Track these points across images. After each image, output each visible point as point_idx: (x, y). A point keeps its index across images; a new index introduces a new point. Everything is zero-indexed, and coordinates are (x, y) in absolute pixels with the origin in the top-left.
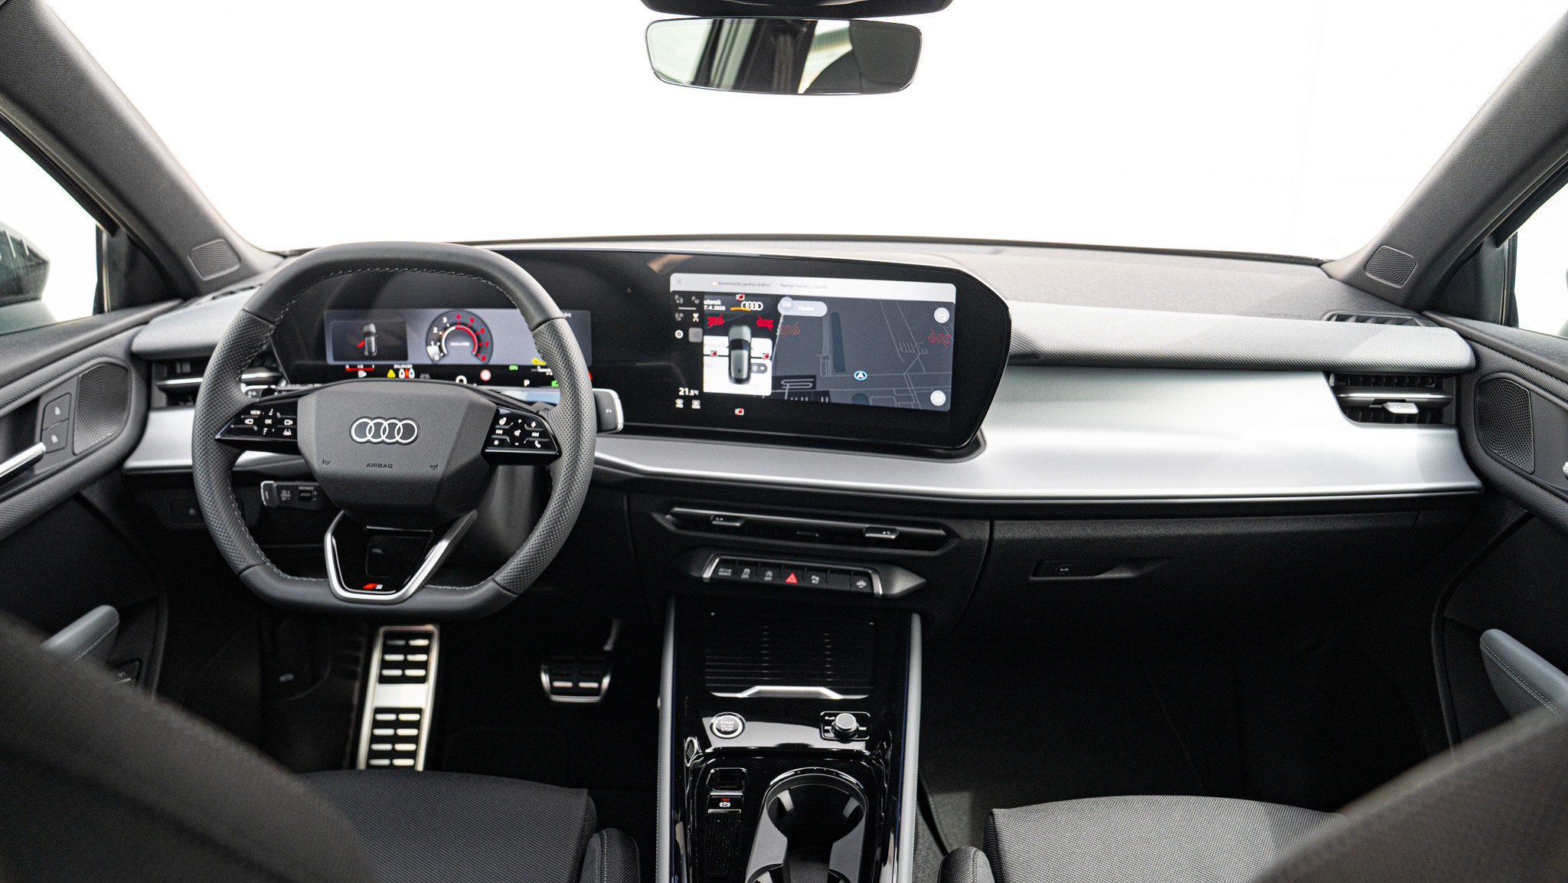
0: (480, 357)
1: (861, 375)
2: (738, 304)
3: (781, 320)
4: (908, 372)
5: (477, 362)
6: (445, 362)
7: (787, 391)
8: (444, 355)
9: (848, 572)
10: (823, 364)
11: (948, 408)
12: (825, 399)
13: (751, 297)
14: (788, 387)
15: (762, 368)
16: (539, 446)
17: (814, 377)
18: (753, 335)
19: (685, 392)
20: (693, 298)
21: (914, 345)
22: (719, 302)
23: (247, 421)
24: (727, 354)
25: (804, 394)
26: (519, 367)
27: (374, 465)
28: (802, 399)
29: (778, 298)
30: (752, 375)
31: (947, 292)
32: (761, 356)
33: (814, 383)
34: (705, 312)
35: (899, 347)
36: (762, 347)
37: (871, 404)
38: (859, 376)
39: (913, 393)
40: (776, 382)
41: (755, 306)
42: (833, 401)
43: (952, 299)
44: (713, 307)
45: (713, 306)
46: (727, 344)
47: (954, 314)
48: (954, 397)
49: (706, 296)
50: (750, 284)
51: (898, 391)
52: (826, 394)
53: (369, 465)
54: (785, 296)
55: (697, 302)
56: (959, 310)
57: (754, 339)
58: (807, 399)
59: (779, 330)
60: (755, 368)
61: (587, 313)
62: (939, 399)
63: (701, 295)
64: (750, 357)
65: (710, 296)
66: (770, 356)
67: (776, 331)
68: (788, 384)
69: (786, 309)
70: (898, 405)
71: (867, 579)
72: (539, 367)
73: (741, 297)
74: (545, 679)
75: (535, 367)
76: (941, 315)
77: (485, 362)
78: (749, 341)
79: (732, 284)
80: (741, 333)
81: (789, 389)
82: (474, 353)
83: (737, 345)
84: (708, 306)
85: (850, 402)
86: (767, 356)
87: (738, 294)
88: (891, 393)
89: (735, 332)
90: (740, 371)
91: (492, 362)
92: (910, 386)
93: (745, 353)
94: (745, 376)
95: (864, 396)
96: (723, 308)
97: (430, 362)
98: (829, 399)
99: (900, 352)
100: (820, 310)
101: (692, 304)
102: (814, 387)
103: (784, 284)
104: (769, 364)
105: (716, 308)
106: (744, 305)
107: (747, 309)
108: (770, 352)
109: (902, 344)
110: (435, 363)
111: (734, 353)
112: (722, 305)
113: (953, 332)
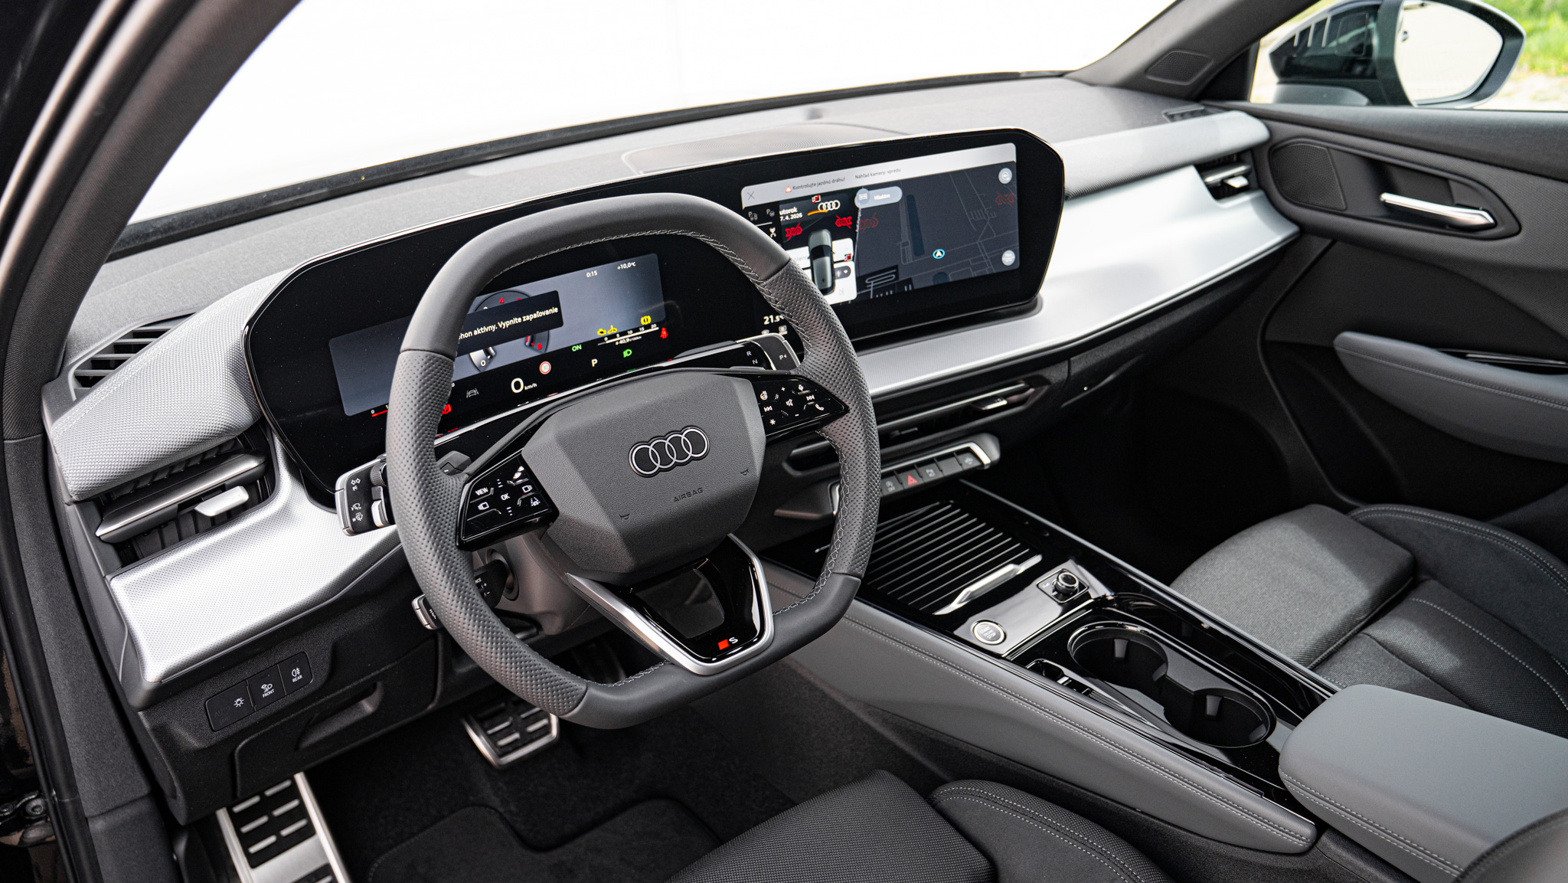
0: (536, 346)
1: (939, 254)
2: (815, 206)
3: (860, 215)
4: (981, 239)
5: (533, 353)
6: (494, 365)
7: (871, 289)
8: (491, 357)
9: (950, 455)
10: (904, 250)
11: (1017, 266)
12: (908, 288)
13: (827, 196)
14: (872, 285)
15: (846, 272)
16: (822, 409)
17: (896, 267)
18: (834, 238)
19: (770, 320)
20: (768, 211)
21: (984, 210)
22: (795, 210)
23: (481, 507)
24: (809, 265)
25: (888, 288)
26: (583, 344)
27: (683, 496)
28: (887, 293)
29: (853, 192)
30: (837, 282)
31: (1007, 152)
32: (843, 258)
33: (897, 273)
34: (782, 224)
35: (971, 217)
36: (843, 248)
37: (951, 280)
38: (937, 255)
39: (986, 258)
40: (861, 283)
41: (831, 206)
42: (916, 287)
43: (1013, 158)
44: (790, 217)
45: (789, 215)
46: (808, 255)
47: (1015, 172)
48: (1022, 256)
49: (781, 206)
50: (825, 183)
51: (973, 261)
52: (909, 281)
53: (676, 500)
54: (860, 188)
55: (772, 214)
56: (1019, 168)
57: (834, 242)
58: (891, 292)
59: (858, 226)
60: (838, 273)
61: (654, 256)
62: (1009, 258)
63: (776, 206)
64: (832, 263)
65: (787, 205)
66: (852, 256)
67: (856, 228)
68: (872, 282)
69: (864, 201)
70: (974, 274)
71: (968, 454)
72: (606, 339)
73: (817, 199)
75: (602, 339)
76: (1005, 176)
77: (543, 351)
78: (830, 245)
79: (807, 186)
80: (821, 239)
81: (874, 286)
82: (527, 344)
83: (819, 252)
84: (784, 216)
85: (932, 284)
86: (849, 258)
87: (813, 196)
88: (968, 264)
89: (814, 240)
90: (823, 280)
91: (550, 349)
92: (984, 253)
93: (827, 259)
94: (829, 285)
95: (943, 274)
96: (800, 215)
97: (477, 372)
98: (912, 287)
99: (972, 220)
100: (894, 196)
101: (768, 218)
102: (897, 278)
103: (858, 174)
104: (851, 265)
105: (793, 217)
106: (821, 208)
107: (825, 210)
108: (851, 251)
109: (974, 213)
110: (482, 371)
111: (815, 262)
112: (798, 212)
113: (1016, 190)
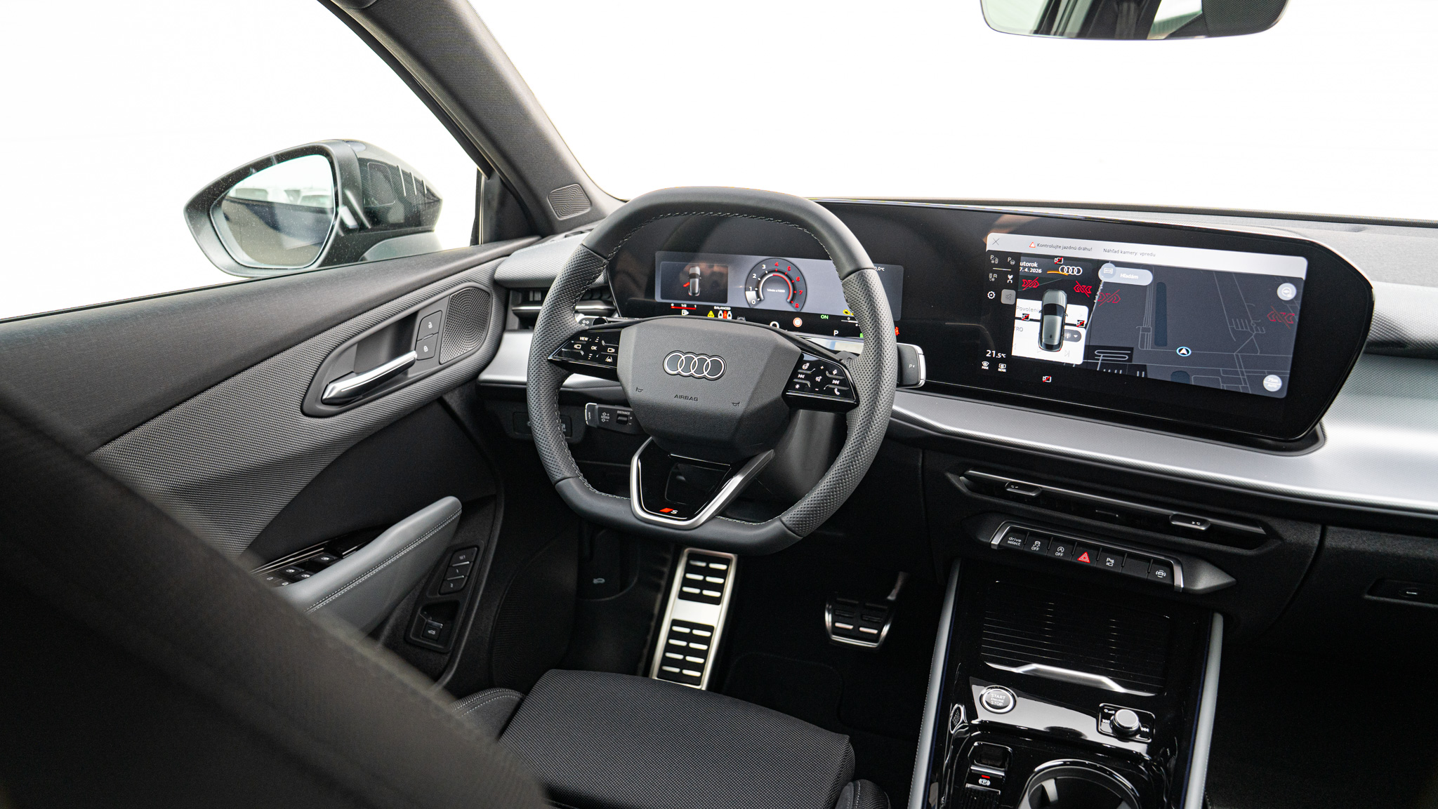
0: (794, 304)
1: (1184, 351)
2: (1056, 267)
3: (1101, 287)
4: (1238, 352)
5: (790, 308)
6: (760, 306)
7: (1100, 362)
8: (760, 300)
9: (1148, 559)
10: (1143, 335)
11: (1284, 395)
12: (1141, 374)
13: (1071, 261)
14: (1101, 358)
15: (1076, 336)
16: (838, 393)
17: (1131, 349)
18: (1069, 301)
19: (992, 354)
20: (1009, 259)
21: (1249, 322)
22: (1035, 265)
23: (576, 346)
24: (1039, 318)
25: (1119, 367)
26: (830, 316)
27: (681, 397)
28: (1116, 371)
29: (1099, 264)
30: (1065, 343)
31: (1297, 266)
32: (1076, 323)
33: (1130, 356)
34: (1020, 274)
35: (1231, 324)
36: (1078, 313)
37: (1193, 383)
38: (1182, 352)
39: (1243, 375)
40: (1089, 351)
41: (1073, 271)
42: (1149, 377)
43: (1302, 274)
44: (1029, 270)
45: (1029, 268)
46: (1040, 309)
47: (1301, 291)
48: (1292, 384)
49: (1022, 258)
50: (1070, 248)
51: (1225, 372)
52: (1143, 368)
53: (676, 396)
54: (1107, 262)
55: (1013, 263)
56: (1307, 287)
57: (1068, 305)
58: (1121, 372)
59: (1097, 297)
60: (1067, 335)
61: (901, 268)
62: (1273, 383)
63: (1018, 256)
64: (1063, 324)
65: (1027, 258)
66: (1085, 323)
67: (1095, 299)
68: (1102, 355)
69: (1107, 275)
70: (1223, 386)
71: (1168, 569)
72: (849, 318)
73: (1060, 261)
74: (828, 618)
75: (845, 318)
76: (1286, 292)
77: (798, 310)
78: (1064, 307)
79: (1051, 246)
80: (1056, 298)
81: (1103, 360)
82: (788, 300)
83: (1050, 310)
84: (1024, 267)
85: (1169, 379)
86: (1082, 324)
87: (1056, 257)
88: (1218, 373)
89: (1049, 297)
90: (1051, 337)
91: (804, 310)
92: (1241, 367)
93: (1059, 319)
94: (1056, 343)
95: (1185, 374)
96: (1040, 271)
97: (747, 307)
98: (1146, 374)
99: (1233, 329)
100: (1145, 278)
101: (1008, 265)
102: (1130, 360)
103: (1107, 248)
104: (1083, 332)
105: (1033, 271)
106: (1062, 270)
107: (1065, 273)
108: (1085, 319)
109: (1235, 321)
110: (752, 307)
111: (1046, 318)
112: (1039, 268)
113: (1298, 313)
